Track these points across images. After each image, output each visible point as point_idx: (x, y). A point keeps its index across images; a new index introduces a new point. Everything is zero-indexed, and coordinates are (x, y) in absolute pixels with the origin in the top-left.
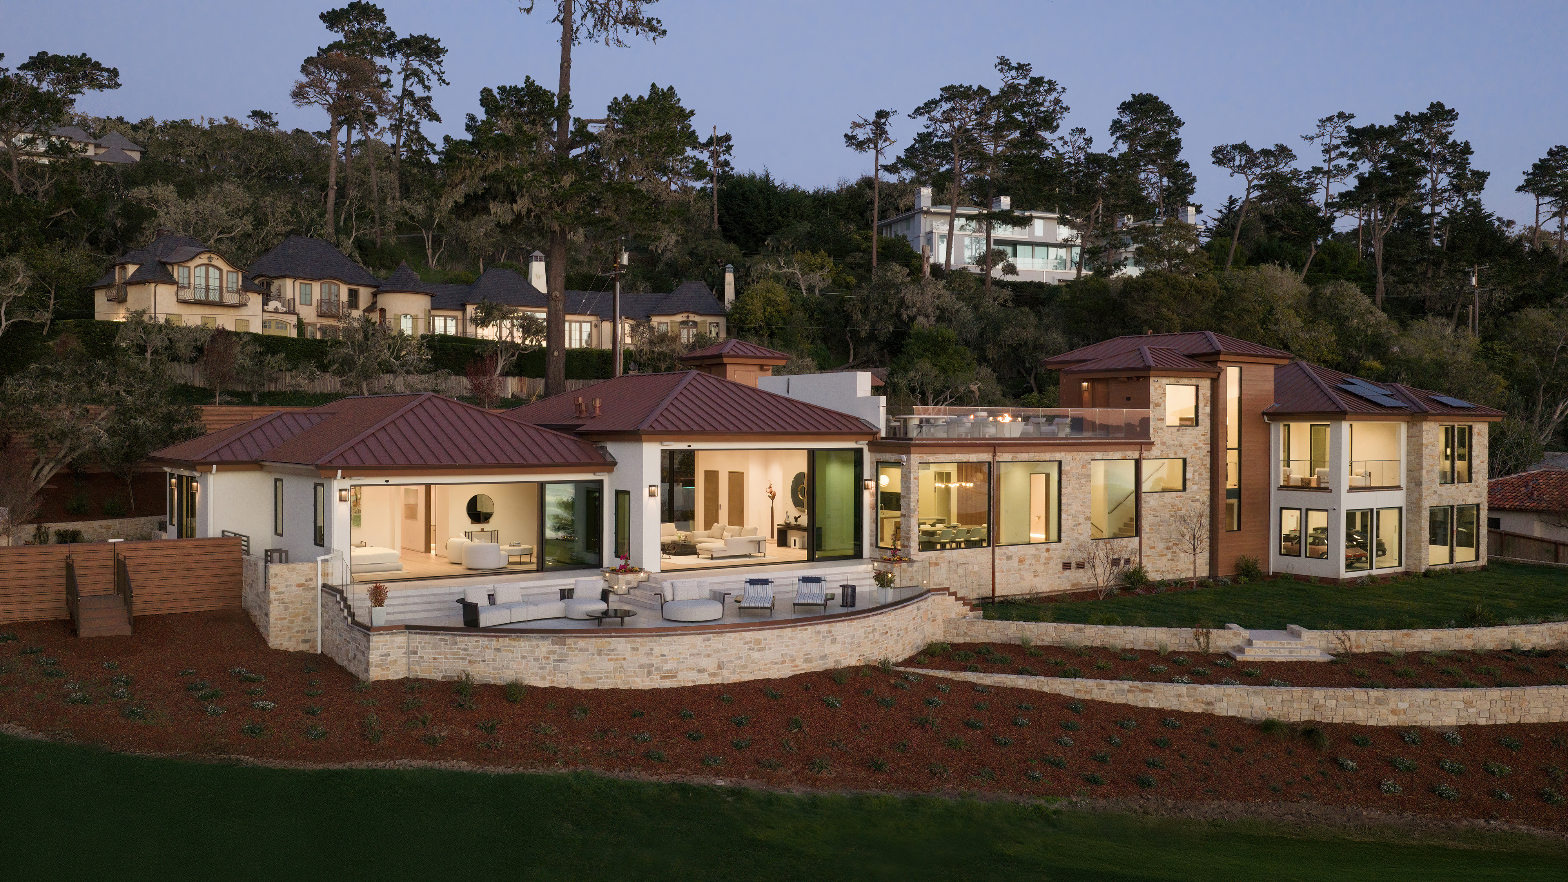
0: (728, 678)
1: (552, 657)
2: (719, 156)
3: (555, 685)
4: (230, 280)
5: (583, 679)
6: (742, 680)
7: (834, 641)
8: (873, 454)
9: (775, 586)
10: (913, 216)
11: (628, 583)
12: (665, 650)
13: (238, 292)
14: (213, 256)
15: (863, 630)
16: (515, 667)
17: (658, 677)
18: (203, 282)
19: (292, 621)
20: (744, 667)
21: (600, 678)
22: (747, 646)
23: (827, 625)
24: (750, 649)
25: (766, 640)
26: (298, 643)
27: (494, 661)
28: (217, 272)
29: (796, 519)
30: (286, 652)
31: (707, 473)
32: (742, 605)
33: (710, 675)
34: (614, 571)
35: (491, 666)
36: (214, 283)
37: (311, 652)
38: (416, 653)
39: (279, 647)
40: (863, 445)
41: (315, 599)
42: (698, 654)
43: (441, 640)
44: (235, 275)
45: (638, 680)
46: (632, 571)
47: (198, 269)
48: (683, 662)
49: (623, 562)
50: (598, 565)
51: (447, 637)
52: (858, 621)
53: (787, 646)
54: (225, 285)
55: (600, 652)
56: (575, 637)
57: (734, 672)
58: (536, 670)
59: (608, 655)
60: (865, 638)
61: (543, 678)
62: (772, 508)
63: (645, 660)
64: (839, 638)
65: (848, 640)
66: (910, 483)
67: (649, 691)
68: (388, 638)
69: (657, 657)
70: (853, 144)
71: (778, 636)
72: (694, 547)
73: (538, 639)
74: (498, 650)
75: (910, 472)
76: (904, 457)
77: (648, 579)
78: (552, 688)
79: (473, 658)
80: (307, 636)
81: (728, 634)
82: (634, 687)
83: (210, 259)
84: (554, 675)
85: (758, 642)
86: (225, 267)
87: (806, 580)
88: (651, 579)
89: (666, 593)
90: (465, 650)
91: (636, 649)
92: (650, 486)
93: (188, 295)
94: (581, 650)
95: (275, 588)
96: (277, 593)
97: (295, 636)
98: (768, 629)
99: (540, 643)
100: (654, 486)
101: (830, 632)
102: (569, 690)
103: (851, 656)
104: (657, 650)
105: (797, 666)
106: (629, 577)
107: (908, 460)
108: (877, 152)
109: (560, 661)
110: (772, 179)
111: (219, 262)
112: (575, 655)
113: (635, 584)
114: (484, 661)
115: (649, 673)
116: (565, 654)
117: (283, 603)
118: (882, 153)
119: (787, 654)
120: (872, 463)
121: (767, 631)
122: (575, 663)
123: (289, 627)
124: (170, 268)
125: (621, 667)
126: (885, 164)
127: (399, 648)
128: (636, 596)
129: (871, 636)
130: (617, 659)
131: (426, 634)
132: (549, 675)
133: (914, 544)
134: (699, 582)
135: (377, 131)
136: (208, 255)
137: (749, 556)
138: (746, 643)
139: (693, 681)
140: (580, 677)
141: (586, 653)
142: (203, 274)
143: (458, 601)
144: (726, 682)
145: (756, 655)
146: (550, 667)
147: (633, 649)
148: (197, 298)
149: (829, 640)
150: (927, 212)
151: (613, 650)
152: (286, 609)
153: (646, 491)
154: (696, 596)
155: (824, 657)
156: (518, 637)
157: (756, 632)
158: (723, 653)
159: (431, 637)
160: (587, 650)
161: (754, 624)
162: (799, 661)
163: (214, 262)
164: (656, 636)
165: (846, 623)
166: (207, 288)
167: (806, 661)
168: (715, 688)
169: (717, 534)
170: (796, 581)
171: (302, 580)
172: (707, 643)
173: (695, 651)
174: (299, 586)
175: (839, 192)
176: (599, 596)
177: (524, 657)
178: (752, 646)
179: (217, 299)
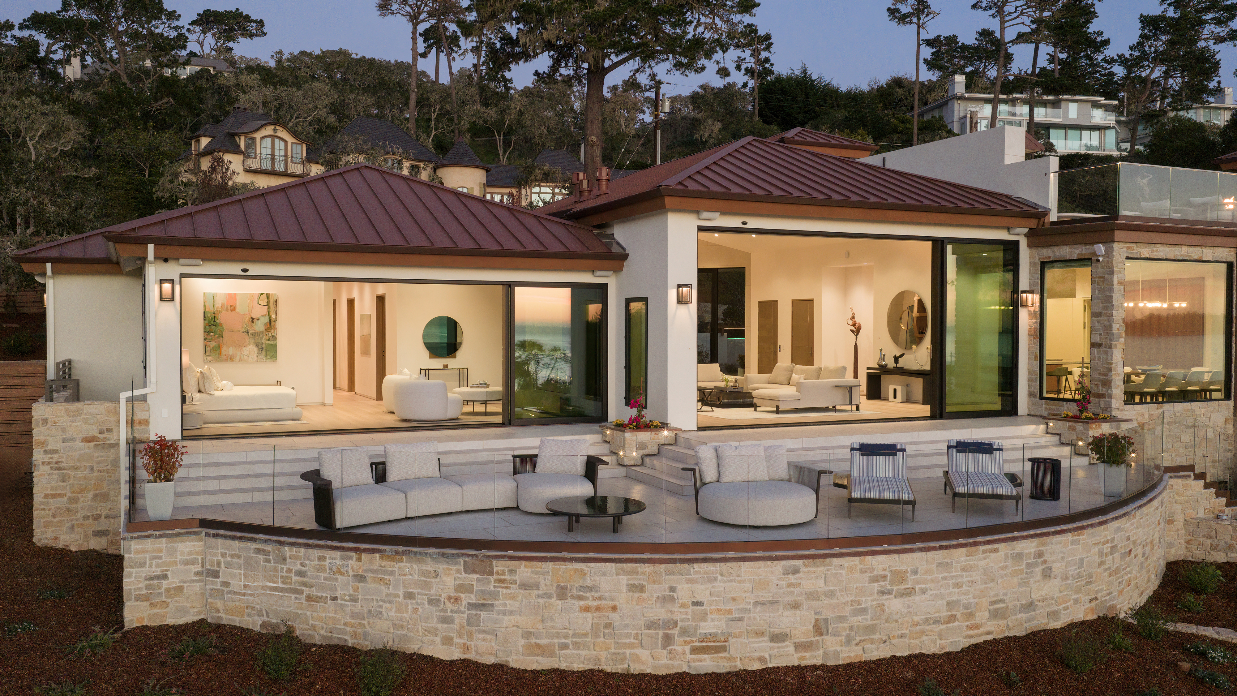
0: (837, 654)
1: (466, 598)
2: (760, 54)
3: (472, 656)
4: (294, 151)
5: (527, 646)
6: (866, 657)
7: (1047, 574)
8: (1035, 251)
9: (908, 456)
10: (946, 103)
11: (642, 446)
12: (702, 592)
13: (303, 163)
14: (277, 127)
15: (1097, 549)
16: (393, 614)
17: (687, 648)
18: (269, 152)
19: (73, 500)
20: (871, 629)
21: (564, 647)
22: (876, 586)
23: (1035, 541)
24: (882, 593)
25: (915, 572)
26: (86, 538)
27: (354, 599)
28: (282, 144)
29: (896, 359)
30: (64, 553)
31: (762, 304)
32: (856, 495)
33: (798, 646)
34: (620, 427)
35: (348, 610)
36: (280, 151)
37: (110, 551)
38: (215, 574)
39: (51, 544)
40: (1019, 235)
41: (116, 463)
42: (771, 603)
43: (259, 551)
44: (299, 147)
45: (644, 654)
46: (648, 427)
47: (264, 141)
48: (741, 619)
49: (634, 412)
50: (601, 417)
51: (268, 547)
52: (1090, 531)
53: (958, 585)
54: (289, 154)
55: (562, 593)
56: (512, 558)
57: (849, 641)
58: (434, 623)
59: (580, 598)
60: (1101, 564)
61: (447, 641)
62: (856, 347)
63: (660, 613)
64: (1057, 567)
65: (1072, 571)
66: (1111, 290)
67: (668, 678)
68: (162, 543)
69: (683, 606)
70: (895, 17)
71: (940, 565)
72: (749, 395)
73: (435, 560)
74: (360, 578)
75: (1112, 273)
76: (1101, 248)
77: (675, 441)
78: (466, 663)
79: (314, 592)
80: (103, 524)
81: (836, 561)
82: (635, 668)
83: (275, 130)
84: (470, 636)
85: (900, 577)
86: (290, 139)
87: (962, 447)
88: (681, 440)
89: (704, 468)
90: (300, 573)
91: (640, 588)
92: (679, 286)
93: (254, 164)
94: (524, 586)
95: (43, 443)
96: (46, 452)
97: (79, 526)
98: (922, 550)
99: (442, 567)
100: (686, 286)
101: (1040, 555)
102: (500, 668)
103: (1076, 602)
104: (684, 592)
105: (976, 627)
106: (644, 436)
107: (1109, 253)
108: (919, 27)
109: (481, 606)
110: (809, 73)
111: (283, 133)
112: (513, 597)
113: (653, 449)
114: (335, 599)
115: (668, 640)
116: (490, 593)
117: (59, 469)
118: (924, 28)
119: (957, 602)
120: (1032, 264)
121: (917, 555)
122: (511, 613)
123: (68, 510)
124: (237, 139)
125: (608, 625)
126: (928, 38)
127: (186, 563)
128: (653, 468)
129: (1109, 559)
130: (598, 609)
131: (233, 538)
132: (460, 636)
133: (1118, 392)
134: (766, 449)
135: (460, 52)
136: (273, 127)
137: (834, 409)
138: (875, 579)
139: (762, 660)
140: (522, 642)
141: (535, 592)
142: (269, 145)
143: (305, 476)
144: (831, 663)
145: (895, 605)
146: (461, 619)
147: (635, 588)
148: (263, 167)
149: (1038, 570)
150: (962, 98)
151: (590, 589)
152: (64, 478)
153: (672, 295)
154: (761, 472)
155: (1030, 606)
156: (397, 553)
157: (895, 557)
158: (826, 601)
159: (242, 544)
160: (537, 587)
161: (889, 539)
162: (982, 616)
163: (279, 134)
164: (683, 561)
165: (1069, 537)
166: (273, 159)
167: (995, 615)
168: (810, 676)
169: (781, 378)
170: (944, 447)
171: (94, 431)
172: (792, 578)
173: (764, 596)
174: (87, 440)
175: (870, 92)
176: (581, 470)
177: (409, 596)
178: (886, 585)
179: (282, 169)
